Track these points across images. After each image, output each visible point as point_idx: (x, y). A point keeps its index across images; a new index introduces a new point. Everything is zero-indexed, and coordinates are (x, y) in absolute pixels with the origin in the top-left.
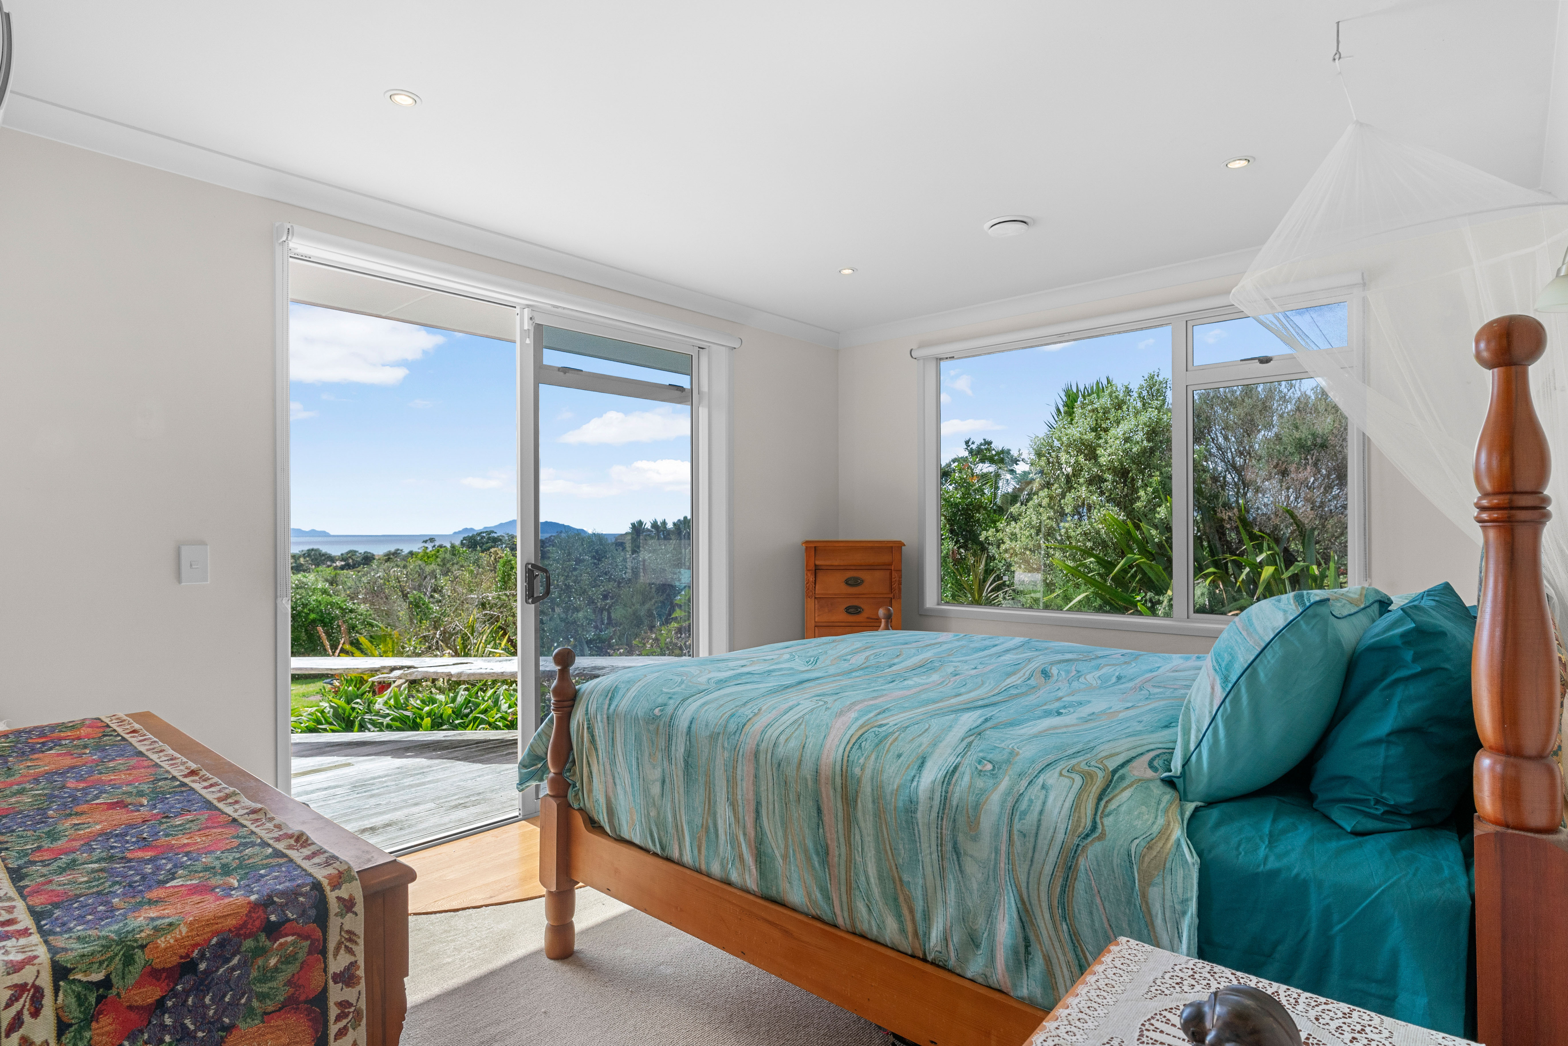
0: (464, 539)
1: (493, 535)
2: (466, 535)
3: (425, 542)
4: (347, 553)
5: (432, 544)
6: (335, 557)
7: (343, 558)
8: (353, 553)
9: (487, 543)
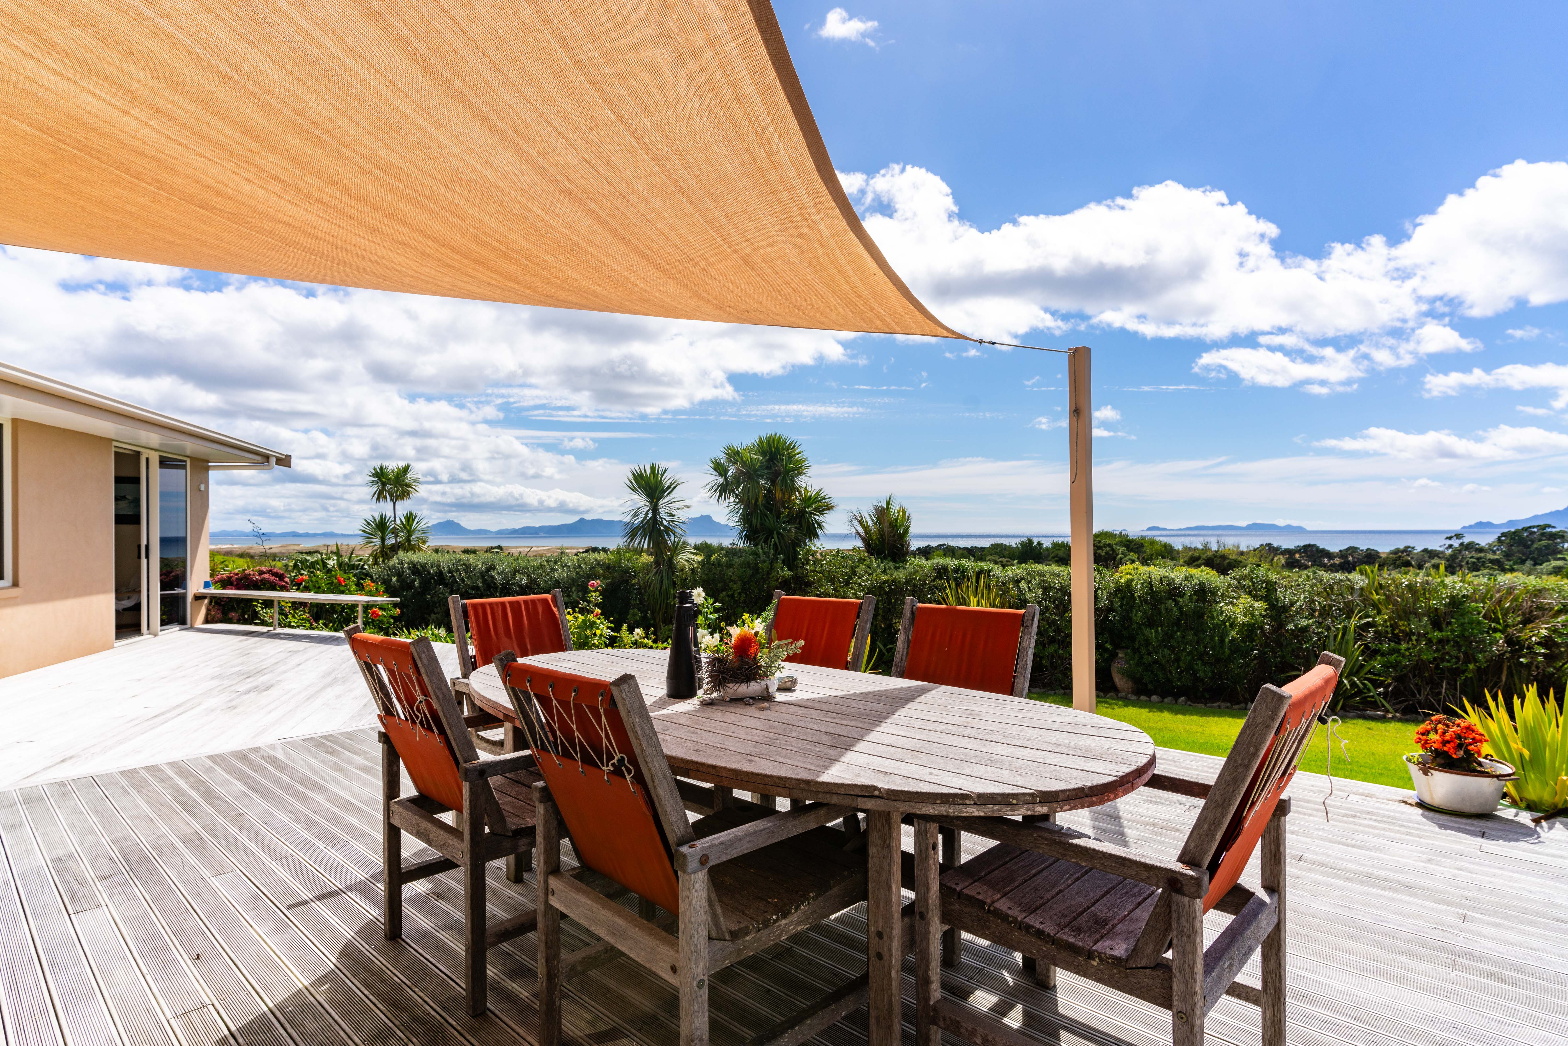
0: (1503, 534)
1: (1549, 530)
2: (1506, 530)
3: (1450, 538)
4: (1347, 550)
5: (1460, 541)
6: (1332, 553)
7: (1343, 554)
8: (1353, 550)
9: (1540, 540)
